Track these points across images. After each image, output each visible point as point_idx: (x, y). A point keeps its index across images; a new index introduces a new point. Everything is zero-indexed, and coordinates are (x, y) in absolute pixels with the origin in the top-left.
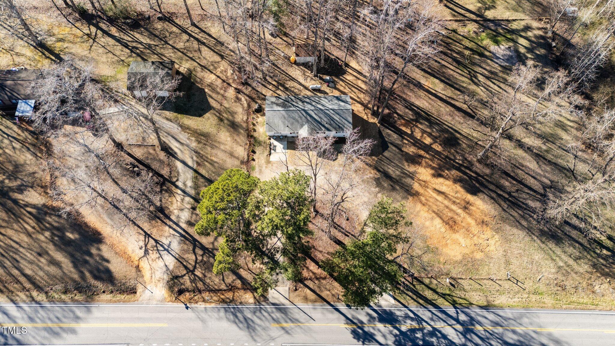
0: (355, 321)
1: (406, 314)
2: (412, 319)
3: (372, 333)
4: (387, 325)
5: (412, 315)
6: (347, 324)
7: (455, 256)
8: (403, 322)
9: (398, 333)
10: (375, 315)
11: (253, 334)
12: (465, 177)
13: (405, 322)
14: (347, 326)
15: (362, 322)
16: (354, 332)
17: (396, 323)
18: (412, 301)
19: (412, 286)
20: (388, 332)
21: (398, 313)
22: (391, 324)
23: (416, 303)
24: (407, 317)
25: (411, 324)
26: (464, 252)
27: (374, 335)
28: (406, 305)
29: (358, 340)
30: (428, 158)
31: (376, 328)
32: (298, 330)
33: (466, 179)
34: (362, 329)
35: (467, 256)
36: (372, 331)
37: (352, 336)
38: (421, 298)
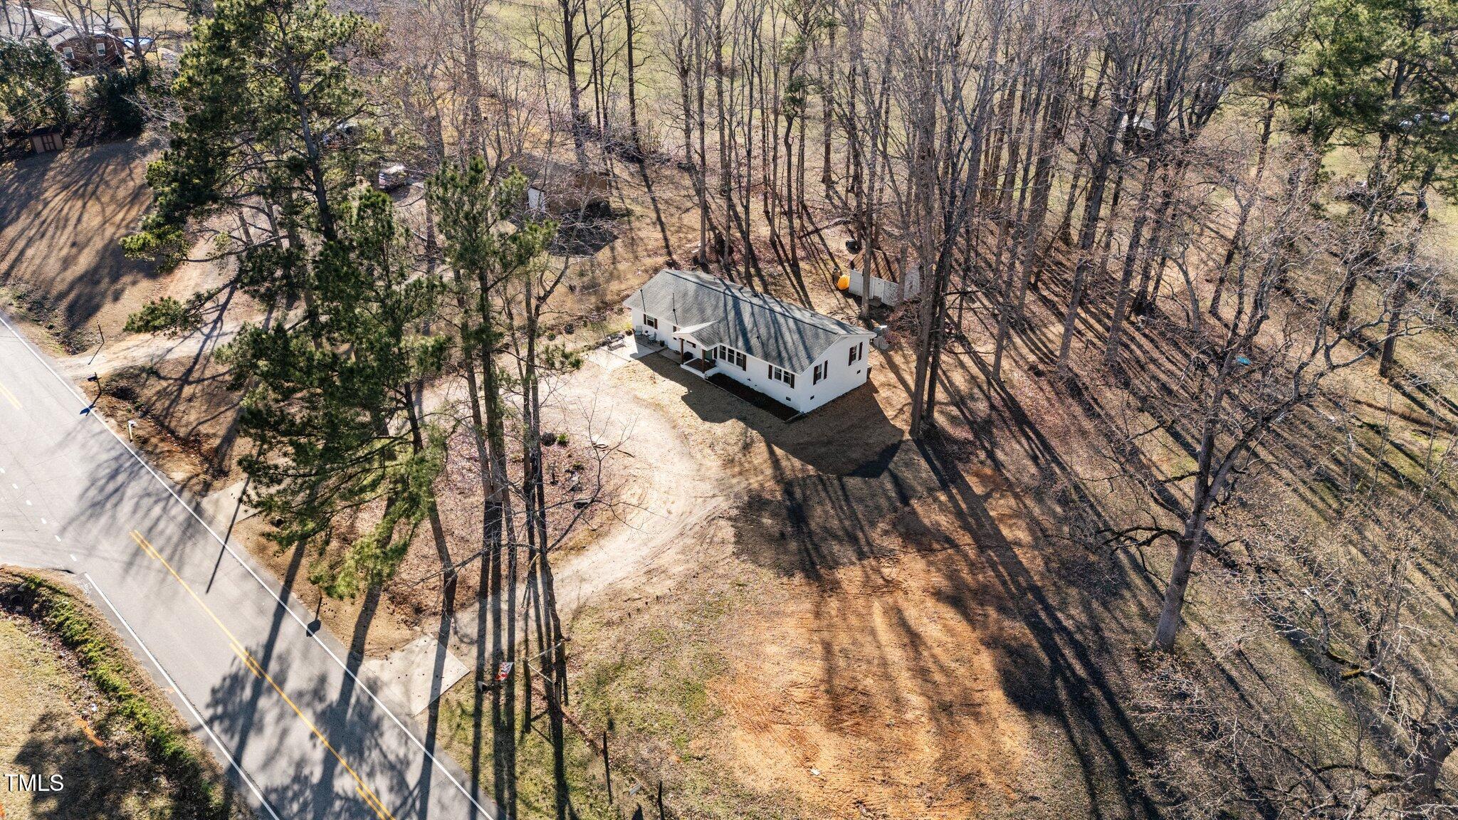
0: (274, 666)
1: (406, 763)
2: (399, 785)
3: (261, 720)
4: (321, 738)
5: (413, 777)
6: (251, 653)
7: (749, 770)
8: (366, 768)
9: (316, 777)
10: (333, 694)
11: (83, 518)
12: (1043, 656)
13: (371, 775)
14: (243, 657)
15: (281, 680)
16: (235, 681)
17: (350, 752)
18: (469, 750)
19: (518, 726)
20: (296, 756)
21: (390, 741)
22: (334, 743)
23: (467, 764)
24: (396, 770)
25: (377, 793)
26: (796, 787)
27: (260, 729)
28: (439, 744)
29: (214, 703)
30: (966, 556)
31: (287, 721)
32: (152, 578)
33: (1038, 661)
34: (257, 693)
35: (794, 804)
36: (270, 718)
37: (217, 682)
38: (498, 767)
